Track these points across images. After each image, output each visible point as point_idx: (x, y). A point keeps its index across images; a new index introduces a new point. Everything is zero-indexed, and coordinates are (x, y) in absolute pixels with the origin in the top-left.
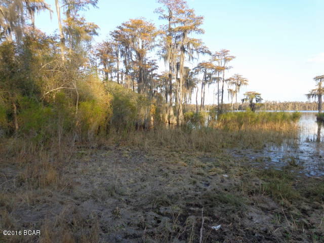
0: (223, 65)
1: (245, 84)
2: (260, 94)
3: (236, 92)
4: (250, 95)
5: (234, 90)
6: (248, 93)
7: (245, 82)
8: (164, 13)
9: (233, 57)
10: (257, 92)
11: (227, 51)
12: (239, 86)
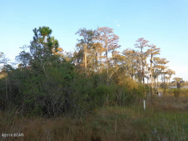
0: (163, 66)
1: (174, 74)
2: (182, 79)
3: (169, 78)
4: (176, 79)
5: (168, 77)
6: (175, 78)
7: (174, 73)
8: (138, 45)
9: (168, 62)
10: (180, 78)
11: (165, 59)
12: (171, 75)
